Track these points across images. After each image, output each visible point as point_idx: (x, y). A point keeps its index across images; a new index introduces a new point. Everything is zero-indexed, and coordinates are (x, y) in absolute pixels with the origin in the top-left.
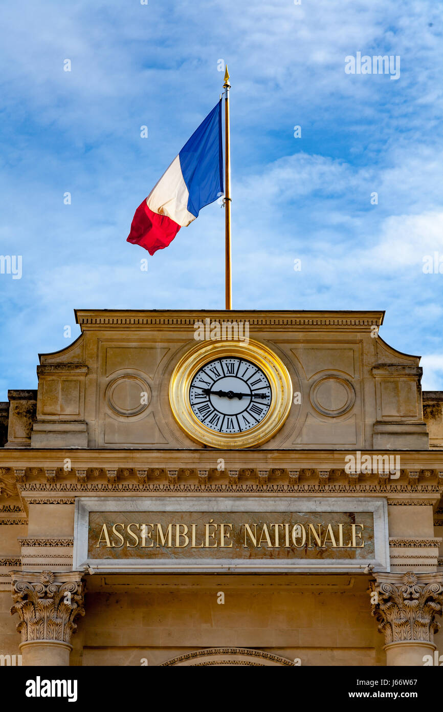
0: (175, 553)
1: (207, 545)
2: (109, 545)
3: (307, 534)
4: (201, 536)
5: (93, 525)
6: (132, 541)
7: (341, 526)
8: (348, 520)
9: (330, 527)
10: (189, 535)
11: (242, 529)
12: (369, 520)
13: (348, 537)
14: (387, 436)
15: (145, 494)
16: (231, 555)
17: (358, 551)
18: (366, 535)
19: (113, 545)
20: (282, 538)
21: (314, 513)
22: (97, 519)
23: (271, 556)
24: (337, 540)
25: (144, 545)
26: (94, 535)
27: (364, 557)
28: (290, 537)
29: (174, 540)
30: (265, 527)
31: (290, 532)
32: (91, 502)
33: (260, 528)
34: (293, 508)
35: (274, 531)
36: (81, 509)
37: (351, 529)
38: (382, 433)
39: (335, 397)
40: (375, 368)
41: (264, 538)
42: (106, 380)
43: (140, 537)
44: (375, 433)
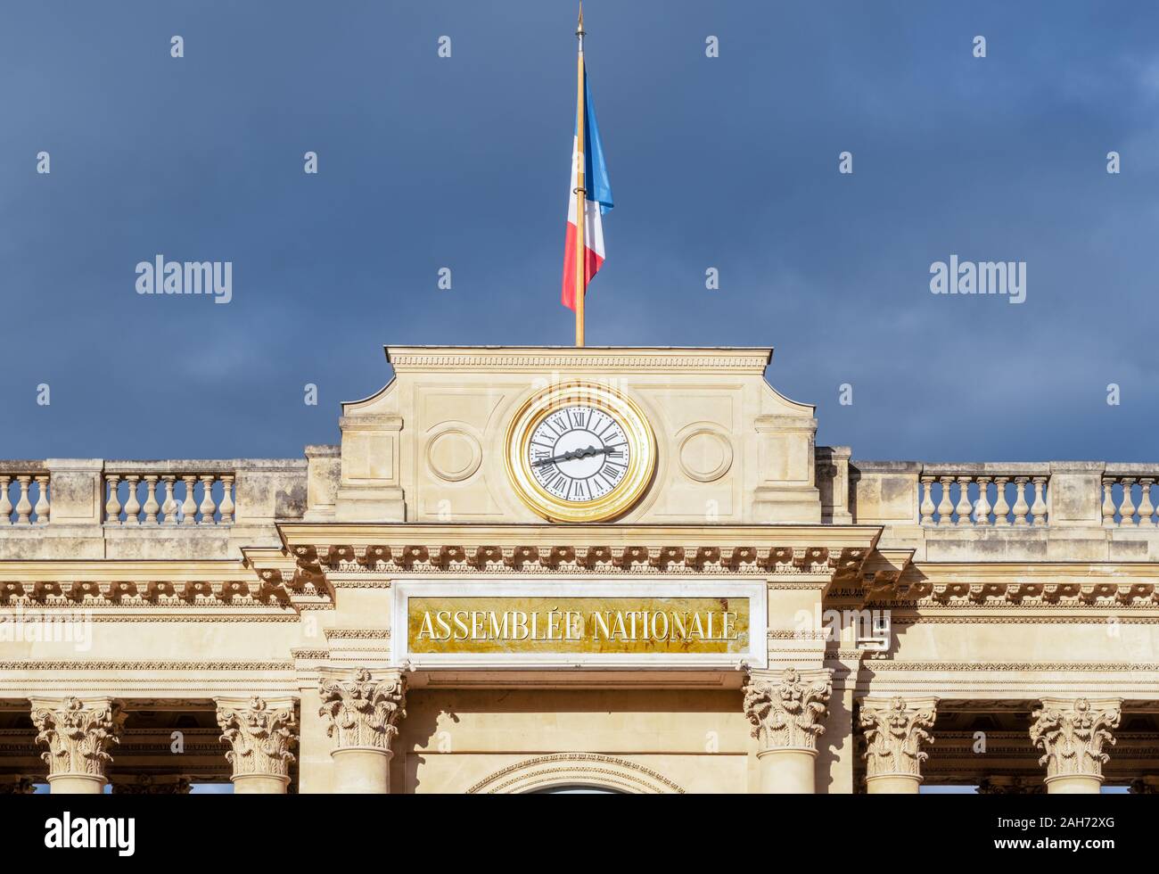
0: (512, 646)
1: (550, 636)
2: (432, 636)
3: (669, 623)
4: (542, 626)
5: (414, 613)
6: (460, 632)
7: (710, 615)
8: (720, 607)
9: (697, 616)
10: (529, 624)
11: (592, 617)
12: (744, 607)
13: (718, 626)
14: (769, 505)
16: (578, 648)
17: (730, 644)
18: (741, 625)
19: (438, 637)
20: (640, 628)
21: (679, 599)
22: (416, 604)
23: (627, 650)
24: (705, 630)
25: (474, 636)
26: (415, 624)
27: (736, 651)
28: (649, 627)
29: (510, 630)
30: (619, 615)
31: (649, 621)
32: (410, 585)
33: (614, 617)
34: (654, 593)
35: (630, 620)
36: (399, 594)
37: (723, 617)
38: (764, 502)
39: (708, 456)
40: (758, 420)
41: (618, 628)
42: (425, 436)
43: (470, 627)
44: (756, 502)
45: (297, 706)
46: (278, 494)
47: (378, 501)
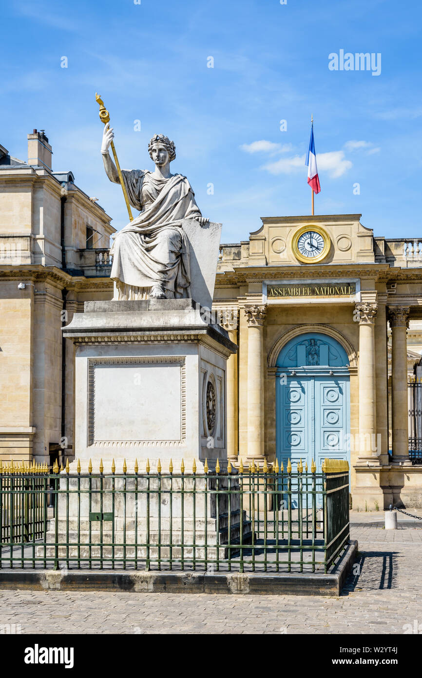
1: (303, 295)
3: (335, 290)
4: (301, 292)
5: (268, 289)
6: (280, 294)
7: (345, 287)
8: (348, 285)
9: (342, 288)
10: (298, 291)
11: (314, 289)
12: (354, 285)
13: (347, 291)
14: (361, 257)
15: (285, 279)
16: (311, 298)
17: (351, 295)
18: (353, 290)
19: (274, 295)
20: (327, 292)
21: (337, 283)
22: (270, 287)
23: (323, 298)
24: (344, 292)
25: (284, 295)
26: (269, 292)
27: (352, 297)
29: (293, 293)
30: (322, 288)
31: (329, 290)
32: (267, 282)
33: (320, 289)
34: (330, 282)
35: (324, 289)
36: (265, 284)
37: (349, 288)
38: (359, 256)
39: (344, 244)
40: (358, 233)
41: (321, 292)
42: (271, 241)
43: (283, 293)
44: (357, 256)
45: (239, 311)
46: (234, 253)
47: (259, 259)
